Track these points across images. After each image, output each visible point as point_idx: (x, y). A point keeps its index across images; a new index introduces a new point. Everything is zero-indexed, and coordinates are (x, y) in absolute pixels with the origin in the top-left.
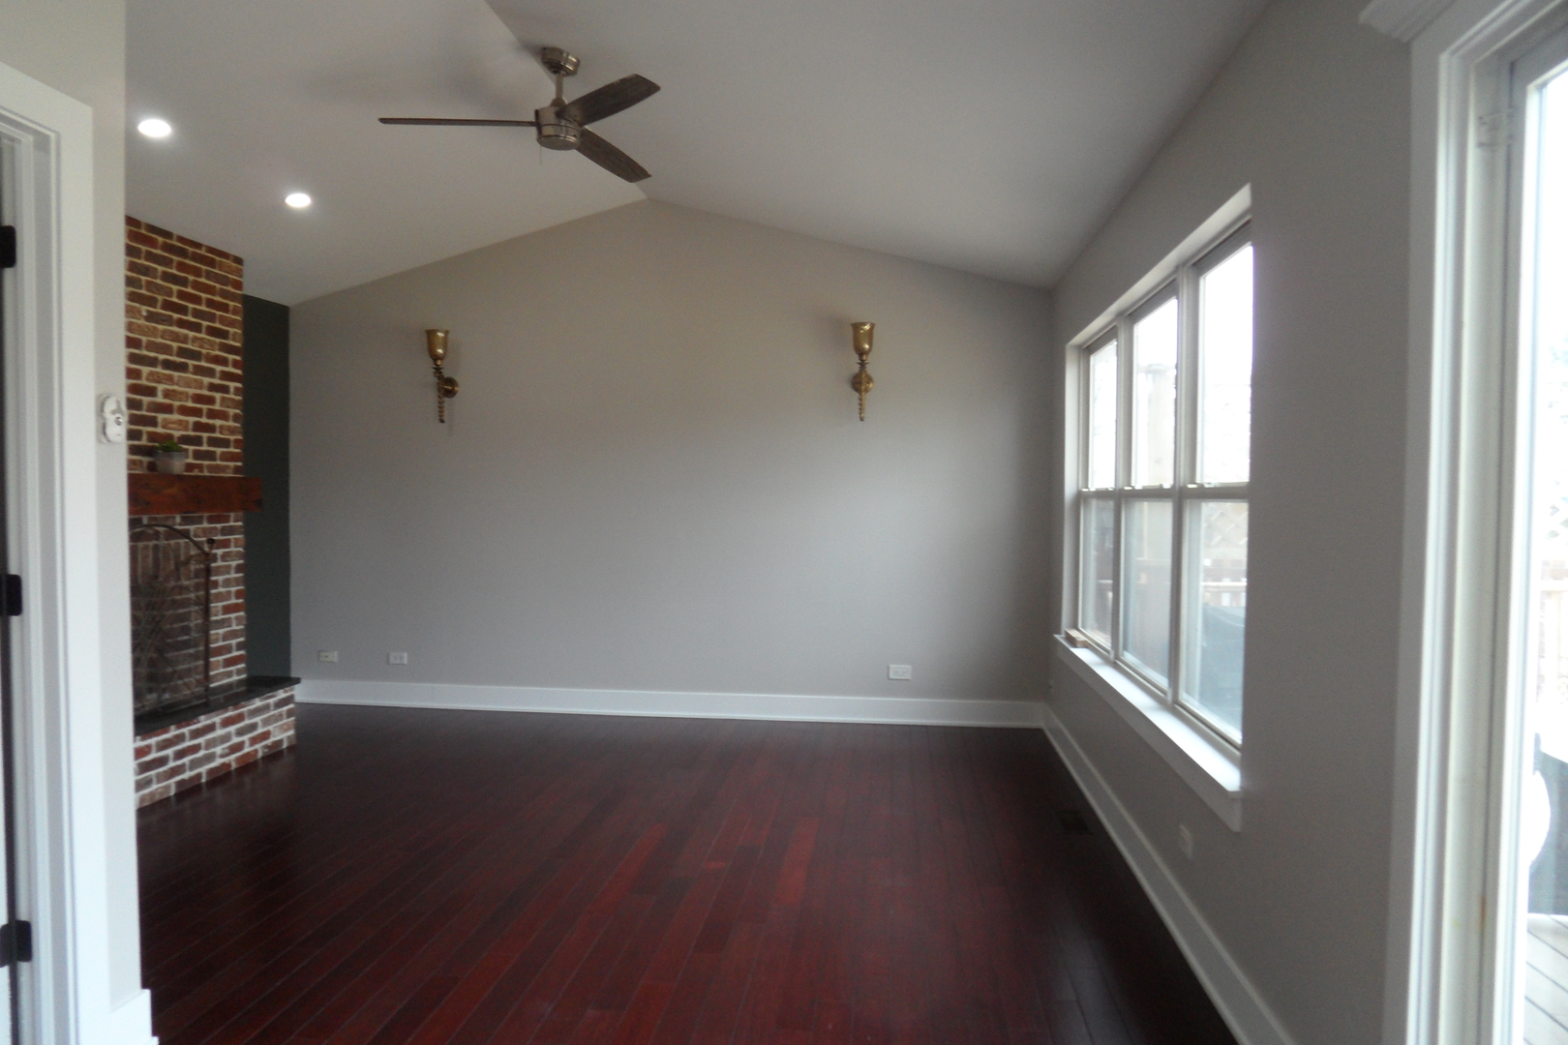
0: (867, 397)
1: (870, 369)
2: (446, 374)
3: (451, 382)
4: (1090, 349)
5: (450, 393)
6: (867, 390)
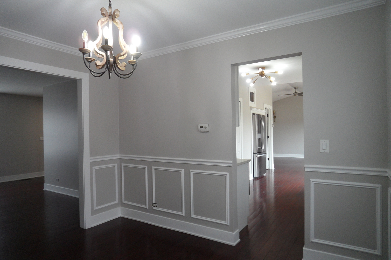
3: (275, 117)
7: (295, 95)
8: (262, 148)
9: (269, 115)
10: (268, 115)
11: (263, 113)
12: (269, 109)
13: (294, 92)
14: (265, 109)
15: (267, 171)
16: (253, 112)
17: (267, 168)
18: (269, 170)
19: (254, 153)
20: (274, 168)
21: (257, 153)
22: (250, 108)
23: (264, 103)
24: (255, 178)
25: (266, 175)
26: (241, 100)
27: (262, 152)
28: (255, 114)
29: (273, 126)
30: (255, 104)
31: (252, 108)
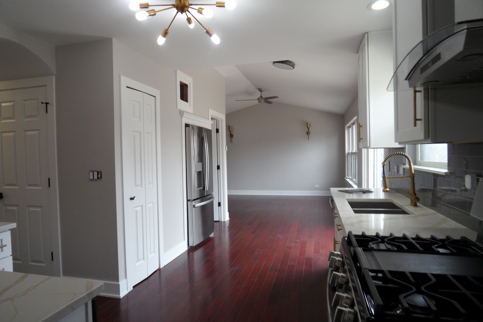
0: (310, 136)
1: (310, 131)
2: (232, 133)
3: (232, 135)
4: (349, 127)
5: (232, 137)
6: (309, 135)
7: (261, 101)
8: (205, 190)
9: (220, 131)
10: (217, 131)
11: (207, 124)
12: (220, 120)
13: (259, 97)
14: (212, 119)
16: (185, 121)
17: (216, 218)
18: (219, 222)
19: (188, 200)
20: (229, 219)
21: (194, 200)
22: (180, 114)
23: (208, 108)
24: (191, 247)
25: (214, 235)
26: (156, 92)
27: (205, 196)
28: (190, 126)
29: (226, 149)
30: (190, 106)
31: (185, 113)
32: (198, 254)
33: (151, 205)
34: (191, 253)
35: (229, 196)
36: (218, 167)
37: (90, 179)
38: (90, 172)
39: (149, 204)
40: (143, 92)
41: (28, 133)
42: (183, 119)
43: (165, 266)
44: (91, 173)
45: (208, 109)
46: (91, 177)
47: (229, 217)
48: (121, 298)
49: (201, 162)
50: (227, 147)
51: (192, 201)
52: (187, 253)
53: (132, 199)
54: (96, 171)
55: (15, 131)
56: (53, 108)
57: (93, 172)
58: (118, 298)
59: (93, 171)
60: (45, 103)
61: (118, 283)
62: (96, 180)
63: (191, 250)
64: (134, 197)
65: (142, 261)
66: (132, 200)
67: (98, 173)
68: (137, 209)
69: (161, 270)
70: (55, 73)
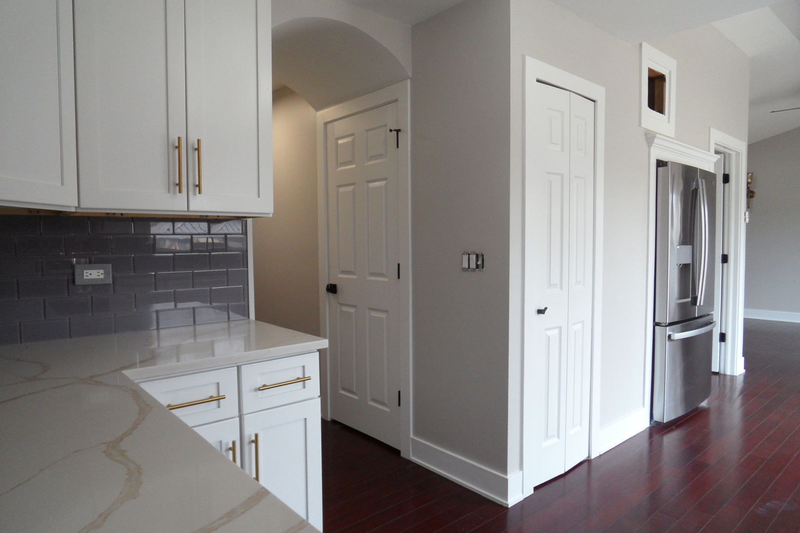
2: (751, 189)
3: (752, 192)
5: (752, 197)
8: (695, 304)
9: (732, 179)
10: (726, 179)
11: (706, 162)
12: (734, 154)
14: (716, 151)
15: (715, 379)
16: (657, 153)
17: (715, 368)
18: (722, 377)
19: (656, 324)
20: (744, 371)
21: (670, 324)
22: (647, 139)
23: (709, 128)
24: (658, 424)
25: (709, 403)
26: (598, 92)
27: (696, 318)
28: (669, 165)
29: (745, 219)
30: (669, 122)
31: (657, 135)
32: (671, 440)
33: (578, 327)
34: (656, 437)
35: (746, 321)
36: (725, 259)
37: (463, 268)
38: (463, 254)
39: (574, 324)
40: (570, 91)
41: (372, 185)
42: (653, 149)
43: (600, 455)
44: (466, 257)
45: (710, 130)
46: (466, 265)
47: (745, 368)
48: (509, 507)
49: (690, 245)
50: (749, 215)
51: (666, 326)
52: (647, 434)
53: (541, 312)
54: (474, 253)
55: (354, 184)
56: (407, 138)
57: (469, 254)
58: (504, 506)
59: (470, 252)
60: (395, 130)
61: (505, 477)
62: (474, 270)
63: (658, 429)
64: (546, 308)
65: (555, 440)
66: (541, 315)
67: (477, 256)
68: (549, 333)
69: (593, 463)
70: (410, 75)
